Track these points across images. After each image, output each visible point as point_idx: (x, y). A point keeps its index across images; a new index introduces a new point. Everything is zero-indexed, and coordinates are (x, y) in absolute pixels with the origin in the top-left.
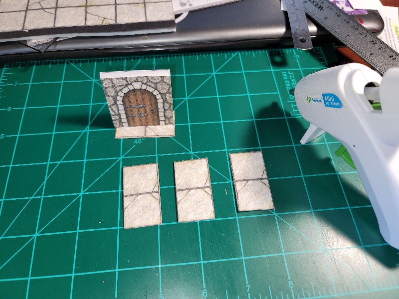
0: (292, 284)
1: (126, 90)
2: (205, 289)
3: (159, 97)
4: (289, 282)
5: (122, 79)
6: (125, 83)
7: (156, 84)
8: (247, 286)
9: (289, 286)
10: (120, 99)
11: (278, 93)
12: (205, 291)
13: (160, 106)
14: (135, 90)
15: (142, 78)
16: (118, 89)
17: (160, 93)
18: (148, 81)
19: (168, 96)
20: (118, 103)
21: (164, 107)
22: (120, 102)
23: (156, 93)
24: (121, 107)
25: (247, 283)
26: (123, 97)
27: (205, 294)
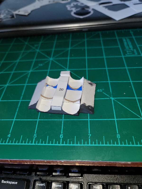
0: (119, 136)
2: (62, 134)
4: (118, 135)
8: (89, 135)
9: (117, 137)
11: (120, 47)
12: (62, 135)
25: (89, 133)
27: (61, 137)
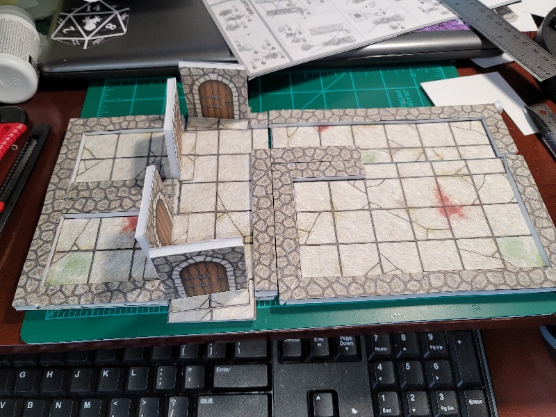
1: (202, 80)
3: (234, 90)
5: (199, 69)
6: (202, 73)
7: (231, 77)
10: (196, 87)
13: (235, 99)
14: (211, 81)
15: (219, 70)
16: (195, 78)
17: (236, 86)
18: (224, 73)
19: (243, 90)
20: (194, 92)
21: (239, 101)
22: (195, 91)
23: (231, 85)
24: (197, 97)
26: (199, 87)
